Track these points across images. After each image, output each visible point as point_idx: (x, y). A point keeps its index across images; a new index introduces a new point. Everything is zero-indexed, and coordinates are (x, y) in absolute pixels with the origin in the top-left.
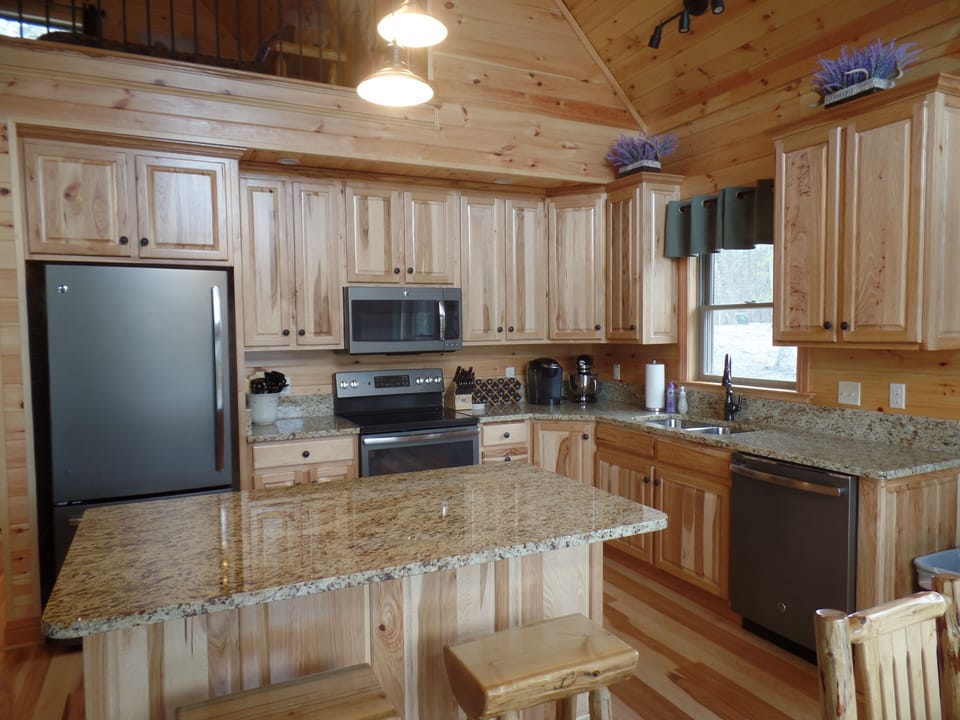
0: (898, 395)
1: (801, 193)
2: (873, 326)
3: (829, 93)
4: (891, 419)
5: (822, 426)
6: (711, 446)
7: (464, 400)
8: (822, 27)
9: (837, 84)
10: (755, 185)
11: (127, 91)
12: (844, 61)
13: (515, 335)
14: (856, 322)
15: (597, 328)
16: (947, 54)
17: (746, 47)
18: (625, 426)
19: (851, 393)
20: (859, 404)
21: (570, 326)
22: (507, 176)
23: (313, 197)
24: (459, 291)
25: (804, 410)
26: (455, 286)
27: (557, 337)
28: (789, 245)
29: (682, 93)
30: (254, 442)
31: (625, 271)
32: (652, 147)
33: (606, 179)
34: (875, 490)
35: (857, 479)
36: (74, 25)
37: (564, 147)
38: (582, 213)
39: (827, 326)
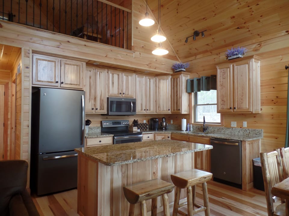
0: (245, 124)
1: (223, 78)
2: (241, 108)
3: (229, 57)
4: (244, 129)
5: (227, 132)
6: (205, 137)
7: (135, 128)
8: (225, 42)
9: (231, 55)
10: (210, 76)
11: (60, 43)
12: (232, 50)
13: (148, 111)
14: (237, 107)
15: (169, 110)
16: (252, 51)
17: (208, 45)
18: (180, 134)
19: (234, 124)
20: (236, 127)
21: (162, 109)
22: (149, 71)
23: (101, 73)
24: (135, 99)
25: (223, 129)
26: (134, 98)
27: (158, 112)
28: (221, 90)
29: (191, 53)
30: (88, 138)
31: (177, 95)
32: (184, 66)
33: (171, 73)
34: (245, 144)
35: (241, 141)
36: (3, 18)
37: (162, 64)
38: (165, 81)
39: (231, 108)
